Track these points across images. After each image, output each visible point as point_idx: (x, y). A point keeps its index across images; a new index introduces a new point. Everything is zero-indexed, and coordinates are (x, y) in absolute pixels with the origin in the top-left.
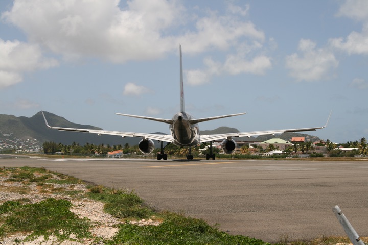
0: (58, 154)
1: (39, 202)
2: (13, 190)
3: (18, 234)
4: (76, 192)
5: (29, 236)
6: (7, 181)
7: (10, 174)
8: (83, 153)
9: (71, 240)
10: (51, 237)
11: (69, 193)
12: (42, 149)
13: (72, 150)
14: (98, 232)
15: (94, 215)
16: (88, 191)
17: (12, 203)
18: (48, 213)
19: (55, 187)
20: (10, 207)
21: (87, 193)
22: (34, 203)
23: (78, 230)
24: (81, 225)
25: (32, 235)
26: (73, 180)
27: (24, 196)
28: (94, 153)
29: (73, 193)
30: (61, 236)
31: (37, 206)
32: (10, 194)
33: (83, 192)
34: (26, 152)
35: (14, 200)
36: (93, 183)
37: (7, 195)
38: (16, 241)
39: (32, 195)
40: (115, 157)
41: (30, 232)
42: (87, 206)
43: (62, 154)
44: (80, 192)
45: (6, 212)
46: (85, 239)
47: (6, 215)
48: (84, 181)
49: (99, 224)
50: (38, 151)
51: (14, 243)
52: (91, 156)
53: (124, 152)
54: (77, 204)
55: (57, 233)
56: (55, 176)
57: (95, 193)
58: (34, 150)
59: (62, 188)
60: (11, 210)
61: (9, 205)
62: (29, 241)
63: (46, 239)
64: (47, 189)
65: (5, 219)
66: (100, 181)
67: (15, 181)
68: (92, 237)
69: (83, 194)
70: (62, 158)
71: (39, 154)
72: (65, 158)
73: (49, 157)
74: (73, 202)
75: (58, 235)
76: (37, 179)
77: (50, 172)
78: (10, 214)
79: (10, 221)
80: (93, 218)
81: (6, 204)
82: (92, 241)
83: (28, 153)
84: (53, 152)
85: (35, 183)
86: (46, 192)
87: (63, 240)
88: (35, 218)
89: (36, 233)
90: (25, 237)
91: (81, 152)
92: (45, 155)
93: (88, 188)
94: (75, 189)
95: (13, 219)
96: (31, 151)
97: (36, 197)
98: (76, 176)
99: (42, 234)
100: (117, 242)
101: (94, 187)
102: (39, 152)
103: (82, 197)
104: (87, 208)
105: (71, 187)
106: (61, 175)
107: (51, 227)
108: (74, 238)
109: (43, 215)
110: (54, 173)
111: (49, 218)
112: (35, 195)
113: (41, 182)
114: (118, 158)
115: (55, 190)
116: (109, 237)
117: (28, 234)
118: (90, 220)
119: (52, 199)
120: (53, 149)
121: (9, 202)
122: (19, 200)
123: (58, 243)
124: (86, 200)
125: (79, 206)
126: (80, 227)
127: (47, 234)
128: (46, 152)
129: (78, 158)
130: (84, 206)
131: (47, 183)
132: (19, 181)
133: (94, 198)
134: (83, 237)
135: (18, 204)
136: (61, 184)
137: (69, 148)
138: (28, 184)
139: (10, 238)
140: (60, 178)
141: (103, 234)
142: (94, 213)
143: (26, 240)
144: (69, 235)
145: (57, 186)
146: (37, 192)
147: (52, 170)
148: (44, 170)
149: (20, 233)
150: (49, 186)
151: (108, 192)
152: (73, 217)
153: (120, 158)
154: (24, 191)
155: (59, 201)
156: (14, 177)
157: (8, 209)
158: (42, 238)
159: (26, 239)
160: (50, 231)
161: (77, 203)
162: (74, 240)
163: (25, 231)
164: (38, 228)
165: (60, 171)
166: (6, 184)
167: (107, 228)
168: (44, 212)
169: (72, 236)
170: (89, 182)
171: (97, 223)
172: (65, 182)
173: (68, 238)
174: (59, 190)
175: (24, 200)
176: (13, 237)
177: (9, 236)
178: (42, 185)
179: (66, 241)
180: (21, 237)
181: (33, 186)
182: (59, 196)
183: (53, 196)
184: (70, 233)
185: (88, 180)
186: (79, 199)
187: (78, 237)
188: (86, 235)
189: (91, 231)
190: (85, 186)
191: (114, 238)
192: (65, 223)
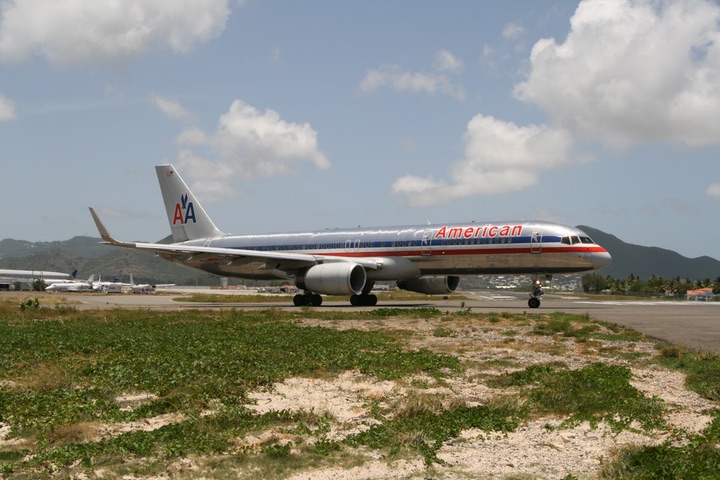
0: (605, 293)
1: (580, 368)
2: (540, 349)
3: (549, 416)
4: (638, 355)
5: (567, 420)
6: (529, 334)
7: (533, 323)
8: (646, 292)
9: (634, 431)
10: (600, 425)
11: (626, 356)
12: (581, 285)
13: (628, 288)
14: (677, 420)
15: (670, 392)
16: (657, 353)
17: (539, 368)
18: (595, 387)
19: (604, 346)
20: (536, 374)
21: (657, 357)
22: (572, 369)
23: (644, 415)
24: (649, 408)
25: (571, 420)
26: (633, 335)
27: (557, 358)
28: (664, 292)
29: (633, 357)
30: (617, 424)
31: (575, 373)
32: (534, 354)
33: (649, 355)
34: (555, 290)
35: (541, 364)
36: (666, 342)
37: (531, 356)
38: (547, 427)
39: (569, 357)
40: (699, 300)
41: (568, 414)
42: (657, 378)
43: (612, 293)
44: (645, 354)
45: (530, 381)
46: (654, 431)
47: (531, 387)
48: (651, 337)
49: (678, 408)
50: (573, 288)
51: (545, 430)
52: (658, 298)
53: (714, 292)
54: (641, 374)
55: (609, 419)
56: (603, 329)
57: (670, 356)
58: (567, 287)
59: (615, 348)
60: (538, 379)
61: (534, 371)
62: (566, 428)
63: (593, 427)
64: (592, 349)
65: (529, 393)
66: (677, 338)
67: (543, 334)
68: (668, 429)
69: (650, 358)
70: (611, 299)
71: (576, 292)
72: (617, 299)
73: (592, 299)
74: (634, 371)
75: (612, 422)
76: (577, 332)
77: (595, 322)
78: (537, 385)
79: (537, 396)
80: (667, 398)
81: (530, 370)
82: (669, 434)
83: (560, 290)
84: (598, 290)
85: (573, 338)
86: (589, 353)
87: (620, 430)
88: (575, 393)
89: (577, 417)
90: (561, 422)
91: (643, 289)
92: (585, 294)
93: (657, 348)
94: (637, 349)
95: (542, 393)
96: (563, 288)
97: (575, 360)
98: (638, 329)
99: (587, 418)
100: (710, 439)
101: (667, 348)
102: (575, 291)
103: (648, 363)
104: (657, 380)
105: (631, 346)
106: (613, 327)
107: (601, 408)
108: (638, 428)
109: (587, 390)
110: (602, 324)
111: (597, 395)
112: (574, 358)
113: (581, 336)
114: (704, 300)
115: (605, 350)
116: (697, 429)
117: (565, 417)
118: (663, 400)
119: (600, 365)
120: (597, 285)
121: (535, 367)
122: (550, 364)
123: (614, 434)
124: (654, 369)
125: (645, 377)
126: (647, 411)
127: (595, 419)
128: (586, 290)
129: (637, 300)
130: (652, 377)
131: (592, 340)
132: (548, 335)
133: (667, 364)
134: (652, 427)
135: (548, 370)
136: (614, 341)
137: (623, 284)
138: (562, 340)
139: (537, 422)
140: (611, 332)
141: (686, 425)
142: (668, 389)
143: (562, 427)
144: (630, 422)
145: (607, 344)
146: (576, 352)
147: (600, 318)
148: (586, 318)
149: (552, 416)
150: (594, 344)
151: (692, 356)
152: (636, 394)
153: (709, 301)
154: (557, 350)
155: (613, 367)
156: (540, 328)
157: (533, 378)
158: (586, 425)
159: (562, 425)
160: (598, 415)
161: (640, 372)
162: (639, 432)
163: (560, 412)
164: (580, 408)
165: (612, 320)
166: (529, 339)
167: (693, 414)
168: (589, 385)
169: (635, 424)
170: (659, 340)
171: (675, 405)
172: (619, 338)
173: (628, 428)
174: (611, 350)
175: (557, 364)
176: (541, 421)
177: (536, 418)
178: (584, 341)
179: (624, 431)
180: (554, 422)
181: (570, 342)
182: (611, 361)
183: (602, 360)
184: (631, 421)
185: (658, 336)
186: (644, 365)
187: (645, 427)
188: (657, 424)
189: (665, 418)
190: (653, 344)
191: (705, 432)
192: (623, 403)
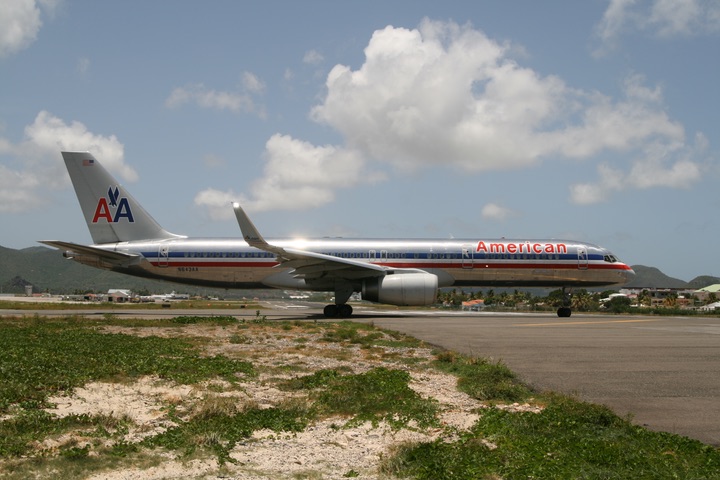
1: (365, 372)
2: (329, 354)
3: (335, 417)
4: (416, 360)
6: (319, 341)
7: (323, 331)
9: (410, 429)
10: (381, 424)
11: (406, 361)
14: (449, 419)
15: (444, 394)
16: (433, 358)
17: (326, 373)
18: (377, 389)
19: (386, 352)
20: (324, 379)
21: (433, 362)
22: (357, 373)
23: (420, 415)
24: (425, 408)
25: (355, 420)
26: (413, 342)
27: (344, 363)
28: (442, 302)
29: (412, 361)
30: (396, 423)
31: (361, 378)
32: (323, 360)
33: (427, 360)
35: (329, 369)
36: (442, 348)
37: (319, 361)
38: (333, 427)
39: (355, 362)
40: (473, 310)
41: (352, 415)
42: (433, 380)
44: (422, 359)
45: (318, 385)
46: (430, 429)
47: (319, 390)
48: (429, 344)
49: (450, 408)
51: (331, 430)
52: (437, 308)
53: (486, 303)
54: (418, 378)
55: (390, 419)
56: (387, 337)
57: (445, 361)
59: (396, 354)
60: (326, 383)
61: (322, 375)
62: (350, 427)
63: (375, 426)
64: (376, 354)
65: (317, 396)
66: (452, 345)
67: (331, 341)
68: (441, 427)
69: (427, 363)
74: (412, 375)
75: (391, 421)
76: (363, 338)
77: (379, 330)
78: (324, 388)
79: (325, 398)
80: (441, 399)
82: (441, 432)
85: (359, 345)
86: (373, 358)
87: (399, 428)
88: (359, 395)
89: (360, 417)
90: (346, 422)
93: (434, 354)
94: (415, 355)
95: (329, 395)
97: (360, 364)
98: (417, 336)
99: (370, 419)
100: (477, 435)
101: (443, 354)
103: (426, 367)
104: (433, 383)
105: (410, 352)
106: (395, 335)
107: (382, 409)
108: (415, 427)
109: (370, 392)
110: (386, 331)
111: (378, 397)
112: (360, 363)
113: (366, 343)
114: (477, 311)
115: (387, 355)
116: (466, 427)
117: (349, 418)
118: (437, 401)
119: (382, 369)
121: (323, 371)
122: (337, 369)
123: (393, 433)
124: (431, 372)
125: (422, 380)
126: (423, 411)
127: (377, 419)
130: (428, 380)
131: (375, 346)
132: (336, 342)
133: (442, 369)
134: (428, 425)
135: (335, 374)
136: (395, 347)
138: (349, 347)
140: (394, 339)
141: (457, 422)
142: (443, 391)
143: (346, 427)
144: (407, 421)
145: (389, 350)
146: (362, 357)
147: (383, 327)
148: (371, 326)
149: (338, 416)
150: (378, 350)
151: (464, 361)
152: (414, 396)
153: (481, 311)
154: (344, 356)
155: (393, 371)
156: (329, 335)
157: (321, 381)
158: (368, 425)
159: (347, 425)
160: (380, 415)
161: (418, 376)
162: (415, 430)
163: (345, 413)
164: (364, 409)
165: (394, 328)
166: (318, 346)
167: (463, 413)
168: (372, 387)
169: (412, 423)
170: (436, 346)
171: (448, 405)
172: (400, 345)
173: (406, 427)
174: (393, 356)
175: (344, 368)
176: (328, 422)
177: (323, 419)
178: (368, 347)
179: (402, 430)
180: (340, 422)
181: (356, 349)
182: (392, 365)
183: (384, 364)
184: (409, 419)
185: (434, 343)
186: (421, 369)
187: (420, 425)
188: (431, 422)
189: (439, 417)
190: (429, 350)
191: (473, 429)
192: (402, 403)
